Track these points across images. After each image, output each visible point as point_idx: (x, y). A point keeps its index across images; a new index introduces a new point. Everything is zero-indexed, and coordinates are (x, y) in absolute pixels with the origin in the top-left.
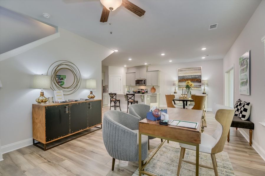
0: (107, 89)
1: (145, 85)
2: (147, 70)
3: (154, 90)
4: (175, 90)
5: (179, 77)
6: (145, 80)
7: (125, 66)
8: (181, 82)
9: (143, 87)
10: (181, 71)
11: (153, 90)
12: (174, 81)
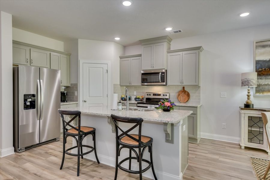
0: (76, 94)
1: (164, 83)
2: (169, 48)
3: (186, 96)
4: (248, 99)
5: (257, 62)
6: (163, 73)
7: (117, 39)
8: (263, 77)
9: (157, 90)
10: (264, 46)
11: (183, 97)
12: (243, 74)
